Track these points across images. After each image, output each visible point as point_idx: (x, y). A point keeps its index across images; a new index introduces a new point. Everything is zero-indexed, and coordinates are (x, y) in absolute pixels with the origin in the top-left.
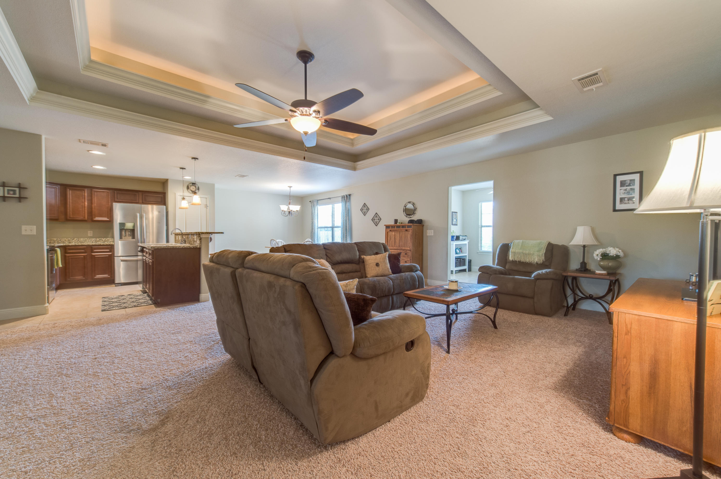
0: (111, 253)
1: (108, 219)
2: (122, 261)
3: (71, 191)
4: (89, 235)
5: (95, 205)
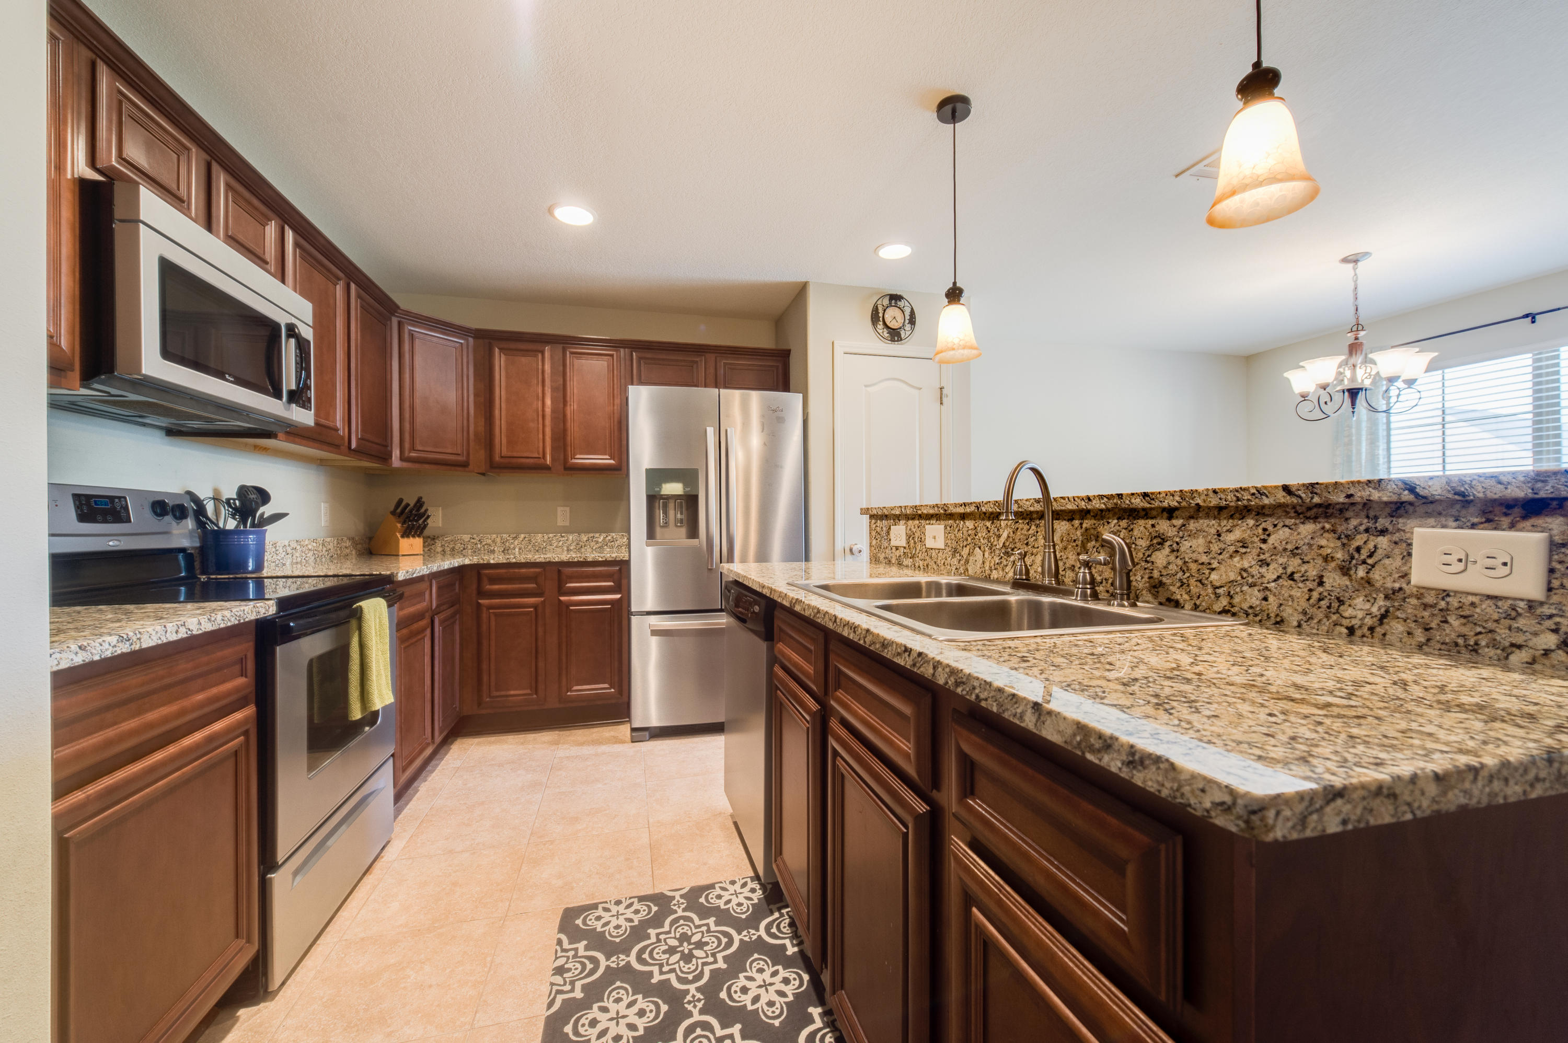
0: (618, 596)
1: (612, 462)
2: (655, 633)
3: (502, 356)
4: (560, 523)
5: (572, 407)
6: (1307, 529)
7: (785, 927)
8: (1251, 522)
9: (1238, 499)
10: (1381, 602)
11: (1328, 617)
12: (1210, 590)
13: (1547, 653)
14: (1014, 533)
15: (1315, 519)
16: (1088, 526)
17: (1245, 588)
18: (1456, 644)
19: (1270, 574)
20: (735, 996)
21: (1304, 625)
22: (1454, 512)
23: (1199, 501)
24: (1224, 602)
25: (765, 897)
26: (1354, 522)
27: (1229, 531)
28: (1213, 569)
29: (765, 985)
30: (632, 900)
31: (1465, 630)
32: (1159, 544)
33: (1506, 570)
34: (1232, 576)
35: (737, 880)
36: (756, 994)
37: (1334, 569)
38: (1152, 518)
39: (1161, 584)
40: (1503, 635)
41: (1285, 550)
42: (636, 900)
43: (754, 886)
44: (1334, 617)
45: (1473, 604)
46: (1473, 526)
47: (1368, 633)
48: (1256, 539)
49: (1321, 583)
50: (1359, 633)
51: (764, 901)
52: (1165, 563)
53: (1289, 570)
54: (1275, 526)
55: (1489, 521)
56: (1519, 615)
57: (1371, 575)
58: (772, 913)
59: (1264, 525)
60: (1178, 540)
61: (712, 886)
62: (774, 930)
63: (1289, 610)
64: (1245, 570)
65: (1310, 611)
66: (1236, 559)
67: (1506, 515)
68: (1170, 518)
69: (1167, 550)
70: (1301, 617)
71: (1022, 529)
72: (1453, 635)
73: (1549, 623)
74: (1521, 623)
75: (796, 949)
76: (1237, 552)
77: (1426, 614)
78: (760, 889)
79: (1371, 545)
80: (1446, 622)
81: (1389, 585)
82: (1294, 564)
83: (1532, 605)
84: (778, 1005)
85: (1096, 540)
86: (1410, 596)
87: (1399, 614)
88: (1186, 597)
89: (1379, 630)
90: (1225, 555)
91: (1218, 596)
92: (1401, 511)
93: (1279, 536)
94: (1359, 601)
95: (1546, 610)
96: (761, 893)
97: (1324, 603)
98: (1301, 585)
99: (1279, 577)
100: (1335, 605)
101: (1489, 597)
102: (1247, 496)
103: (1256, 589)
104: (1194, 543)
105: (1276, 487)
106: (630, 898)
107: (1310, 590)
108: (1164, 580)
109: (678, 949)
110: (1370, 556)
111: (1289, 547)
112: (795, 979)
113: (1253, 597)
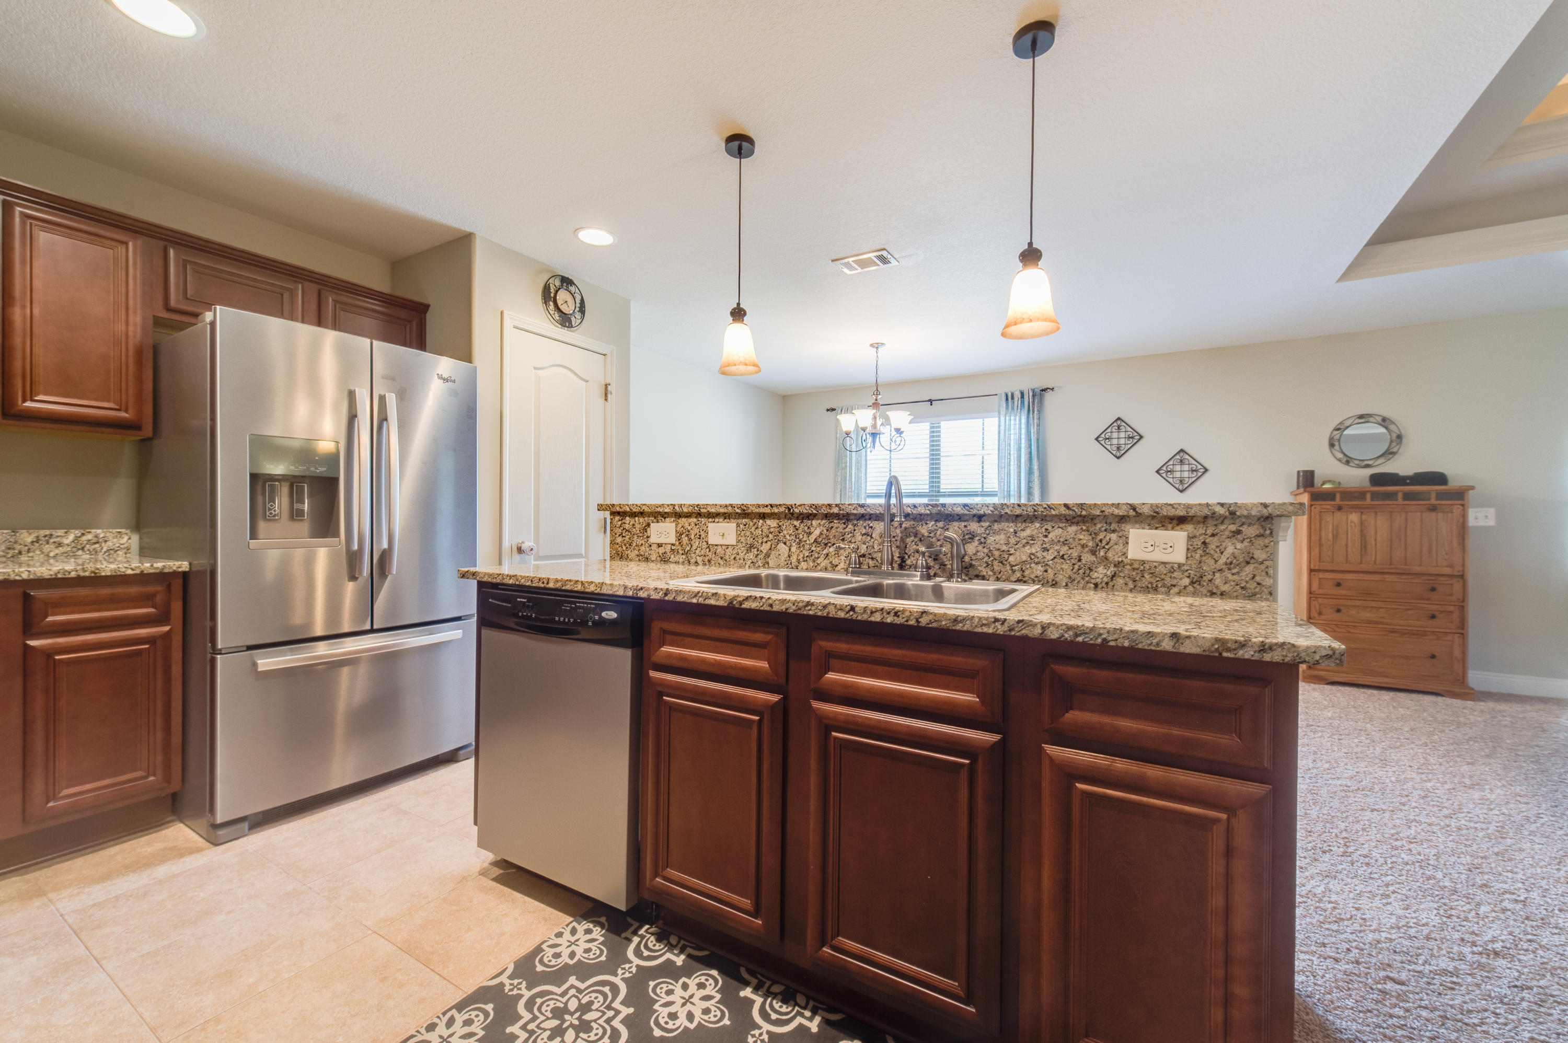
0: (167, 628)
2: (264, 675)
6: (1072, 529)
7: (654, 945)
8: (1038, 525)
9: (1035, 511)
10: (1112, 569)
11: (1083, 579)
12: (1008, 568)
13: (1185, 587)
14: (827, 530)
15: (1077, 523)
16: (907, 526)
17: (1033, 565)
18: (1148, 587)
19: (1049, 556)
20: (670, 1026)
21: (1070, 584)
22: (1148, 521)
23: (1007, 511)
24: (1018, 575)
25: (607, 930)
26: (1099, 526)
27: (1023, 530)
28: (1011, 554)
29: (687, 1001)
30: (449, 1015)
31: (1151, 580)
32: (970, 538)
33: (1170, 550)
34: (1024, 558)
35: (563, 930)
36: (685, 1013)
37: (1088, 552)
38: (965, 521)
39: (971, 565)
40: (1168, 581)
41: (1059, 541)
42: (454, 1012)
43: (586, 927)
44: (1087, 579)
45: (1155, 567)
46: (1157, 528)
47: (1105, 586)
48: (1040, 535)
49: (1080, 560)
50: (1100, 586)
51: (610, 934)
52: (974, 552)
53: (1061, 553)
54: (1053, 527)
55: (1163, 526)
56: (1175, 570)
57: (1107, 554)
58: (629, 940)
59: (1046, 527)
60: (985, 536)
61: (538, 950)
62: (646, 953)
63: (1061, 577)
64: (1033, 554)
65: (1073, 576)
66: (1027, 548)
67: (1170, 523)
68: (979, 521)
69: (976, 543)
70: (1068, 580)
71: (837, 528)
72: (1146, 583)
73: (1186, 574)
74: (1175, 574)
75: (683, 957)
76: (1028, 543)
77: (1134, 573)
78: (595, 926)
79: (1107, 538)
80: (1143, 576)
81: (1116, 559)
82: (1064, 550)
83: (1180, 565)
84: (713, 1009)
85: (915, 537)
86: (1127, 564)
87: (1121, 574)
88: (991, 573)
89: (1111, 584)
90: (1019, 545)
91: (1014, 571)
92: (1123, 520)
93: (1055, 534)
94: (1101, 570)
95: (1185, 568)
96: (599, 929)
97: (1081, 571)
98: (1068, 562)
99: (1055, 558)
100: (1088, 572)
101: (1163, 563)
102: (1041, 509)
103: (1040, 565)
104: (997, 538)
105: (1060, 505)
106: (444, 1014)
107: (1074, 564)
108: (974, 563)
109: (564, 1026)
110: (1107, 544)
111: (1062, 540)
112: (707, 980)
113: (1038, 570)
